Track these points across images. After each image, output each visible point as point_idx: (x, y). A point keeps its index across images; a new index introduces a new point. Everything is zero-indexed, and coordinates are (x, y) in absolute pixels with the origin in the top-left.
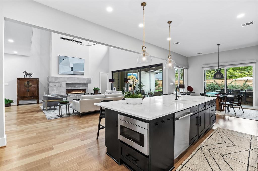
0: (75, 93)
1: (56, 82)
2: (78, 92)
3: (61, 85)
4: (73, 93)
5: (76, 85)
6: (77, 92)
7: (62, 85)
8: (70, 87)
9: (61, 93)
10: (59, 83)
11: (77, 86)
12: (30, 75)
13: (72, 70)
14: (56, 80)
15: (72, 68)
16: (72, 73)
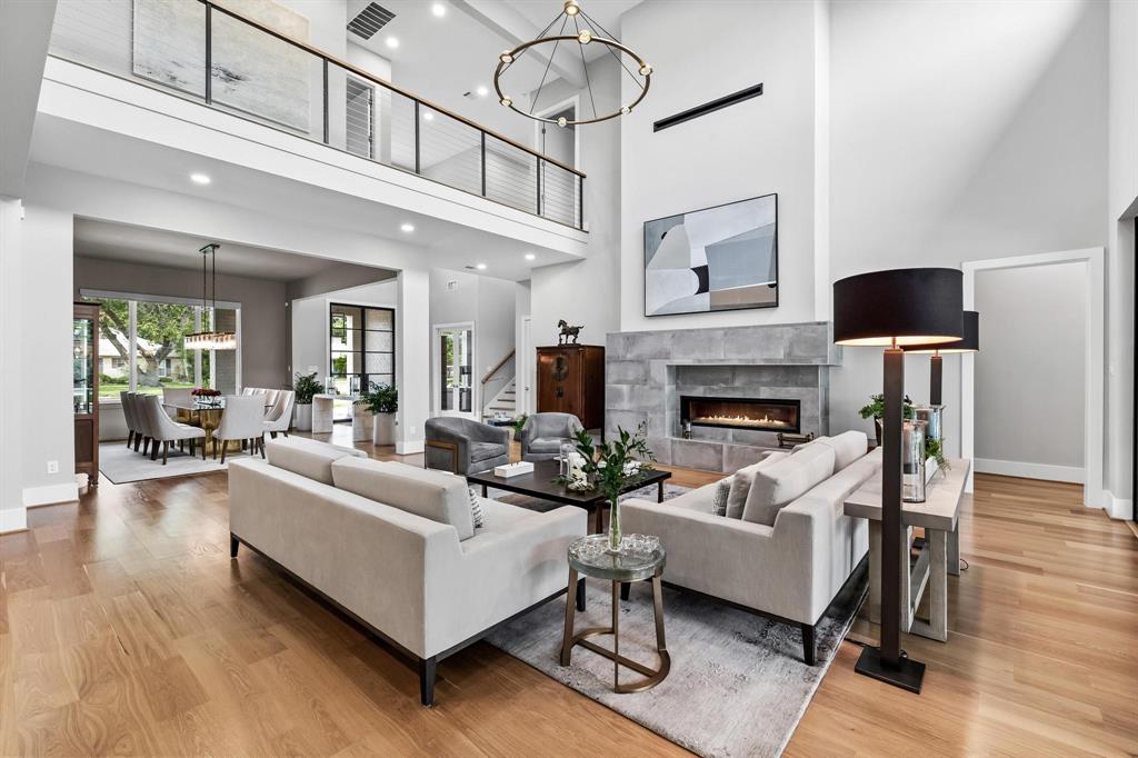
0: (729, 420)
1: (629, 356)
2: (747, 421)
3: (647, 372)
4: (722, 419)
5: (734, 374)
6: (738, 420)
7: (653, 374)
8: (704, 383)
9: (646, 414)
10: (639, 361)
11: (737, 384)
12: (575, 331)
13: (704, 288)
14: (627, 351)
15: (702, 272)
16: (704, 301)
